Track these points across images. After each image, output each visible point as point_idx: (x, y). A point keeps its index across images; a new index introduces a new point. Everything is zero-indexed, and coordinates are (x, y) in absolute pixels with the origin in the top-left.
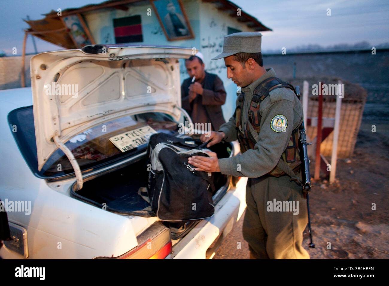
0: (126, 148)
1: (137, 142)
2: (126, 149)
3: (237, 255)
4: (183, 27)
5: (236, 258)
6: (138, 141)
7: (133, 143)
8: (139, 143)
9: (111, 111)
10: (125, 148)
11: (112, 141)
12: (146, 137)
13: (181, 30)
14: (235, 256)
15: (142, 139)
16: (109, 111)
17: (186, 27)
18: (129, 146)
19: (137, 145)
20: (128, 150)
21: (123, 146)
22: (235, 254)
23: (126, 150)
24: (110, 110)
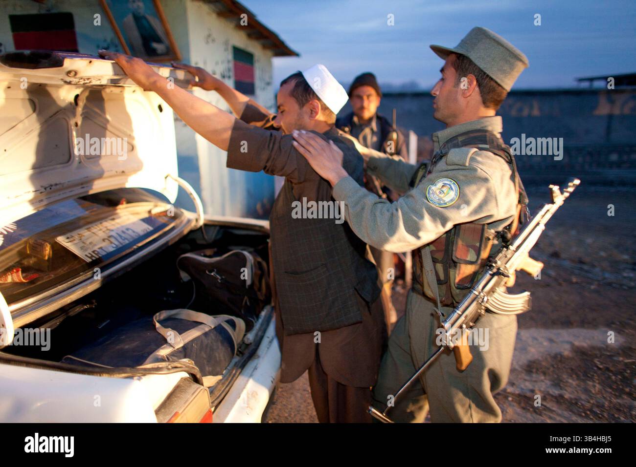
0: (94, 255)
1: (111, 243)
2: (92, 256)
3: (292, 416)
4: (159, 40)
5: (293, 422)
6: (113, 240)
7: (103, 245)
8: (117, 243)
9: (56, 185)
10: (90, 254)
11: (63, 242)
12: (127, 232)
13: (155, 45)
14: (290, 419)
15: (120, 236)
16: (52, 186)
17: (166, 42)
18: (98, 250)
19: (113, 247)
20: (97, 257)
21: (86, 250)
22: (290, 415)
23: (94, 258)
24: (53, 183)
